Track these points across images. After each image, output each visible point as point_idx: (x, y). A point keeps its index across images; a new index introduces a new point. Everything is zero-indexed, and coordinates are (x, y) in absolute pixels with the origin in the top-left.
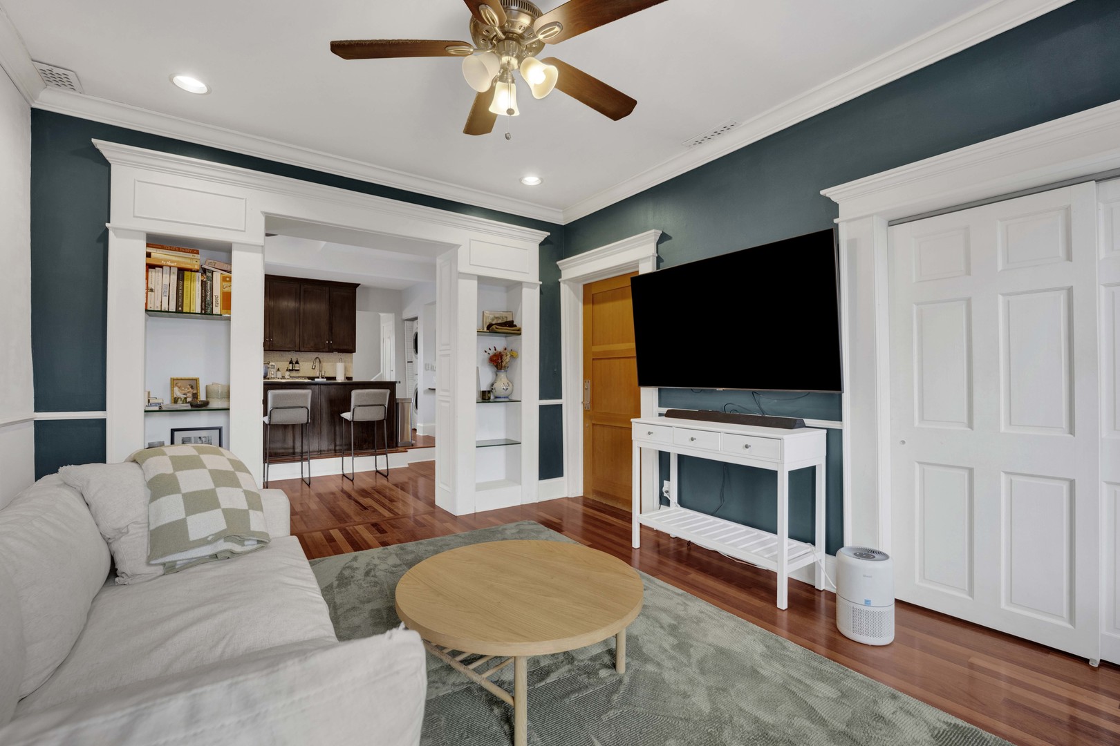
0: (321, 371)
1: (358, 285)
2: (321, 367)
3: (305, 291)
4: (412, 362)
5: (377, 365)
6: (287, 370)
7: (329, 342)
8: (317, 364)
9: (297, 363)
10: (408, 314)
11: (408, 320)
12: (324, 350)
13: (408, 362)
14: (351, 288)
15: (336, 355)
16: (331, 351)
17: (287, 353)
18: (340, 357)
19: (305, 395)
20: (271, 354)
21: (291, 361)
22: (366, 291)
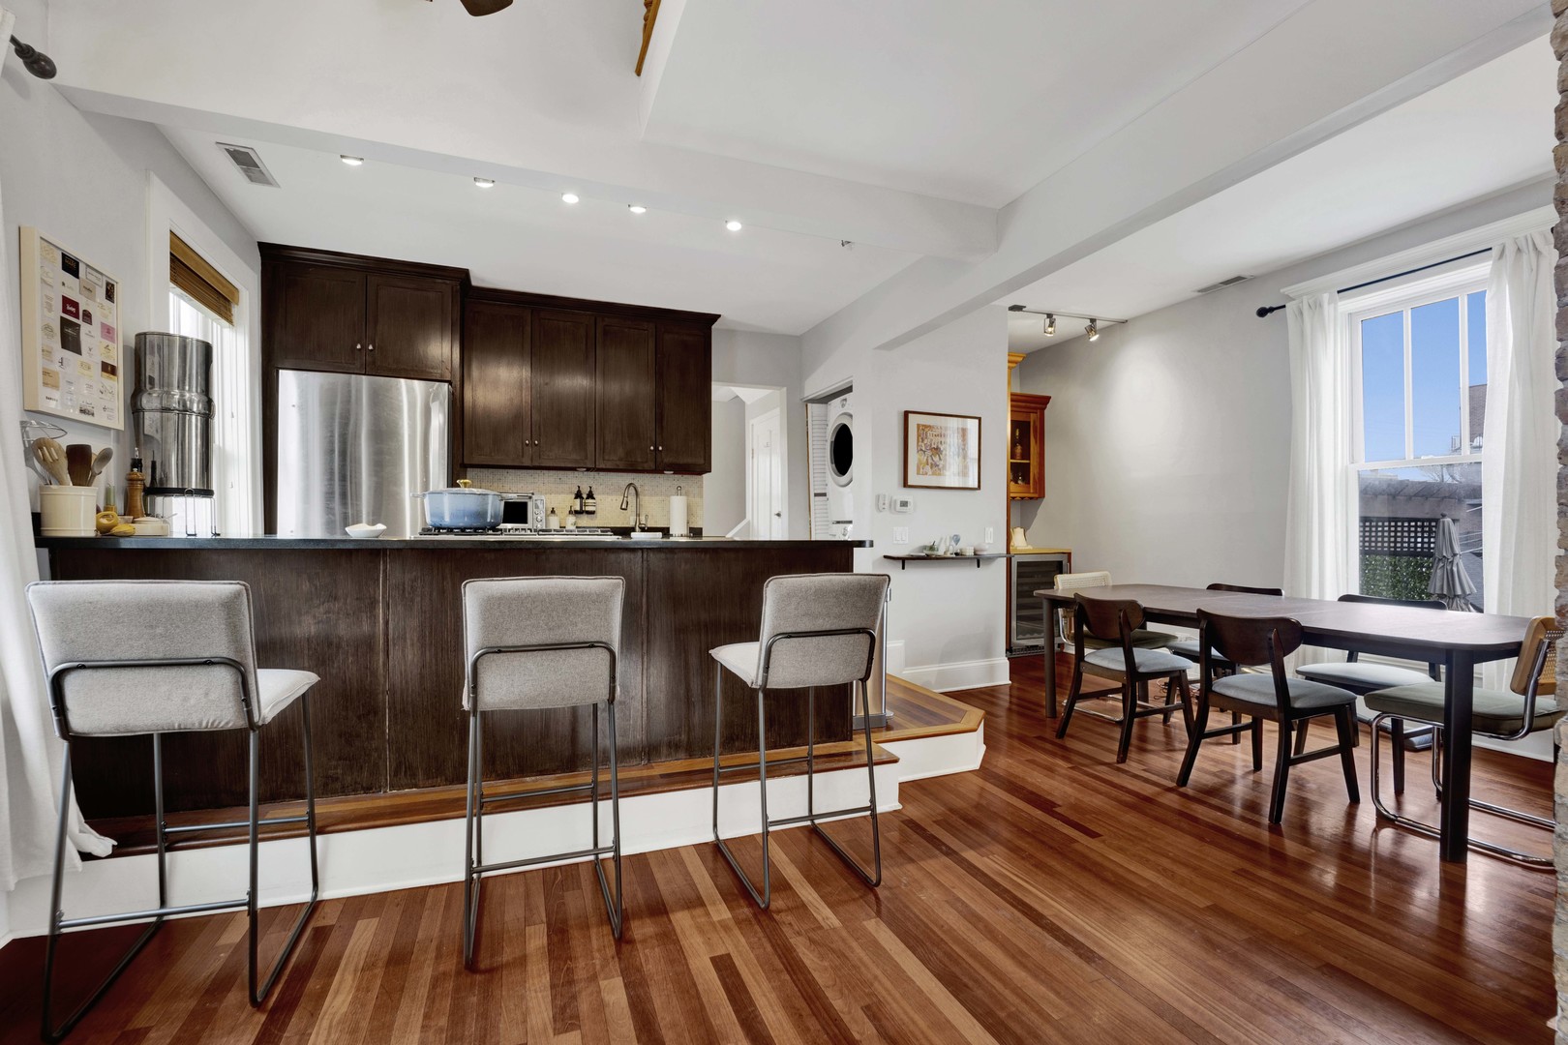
0: (638, 515)
1: (715, 318)
2: (638, 506)
3: (607, 333)
4: (824, 495)
5: (740, 504)
6: (570, 512)
7: (656, 449)
8: (632, 499)
9: (590, 496)
10: (818, 383)
11: (814, 401)
12: (646, 466)
13: (816, 495)
14: (704, 323)
15: (667, 481)
16: (658, 470)
17: (570, 474)
18: (677, 484)
19: (601, 599)
20: (537, 476)
21: (579, 491)
22: (731, 333)
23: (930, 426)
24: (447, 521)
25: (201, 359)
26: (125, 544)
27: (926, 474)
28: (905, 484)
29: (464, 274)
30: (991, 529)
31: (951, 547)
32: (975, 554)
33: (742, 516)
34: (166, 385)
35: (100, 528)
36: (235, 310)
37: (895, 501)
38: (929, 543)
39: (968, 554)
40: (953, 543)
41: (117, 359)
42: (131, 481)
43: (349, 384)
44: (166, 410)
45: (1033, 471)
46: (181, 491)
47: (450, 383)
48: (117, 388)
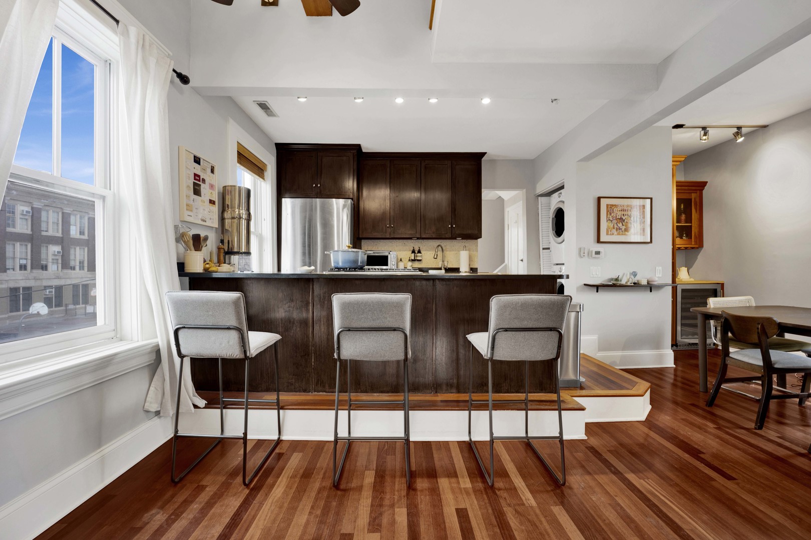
0: (443, 261)
1: (483, 154)
2: (443, 257)
3: (425, 168)
4: (549, 249)
5: (500, 256)
6: (409, 260)
7: (452, 226)
8: (440, 253)
9: (419, 252)
10: (544, 186)
11: (542, 195)
12: (447, 236)
13: (544, 249)
14: (476, 159)
15: (458, 243)
16: (453, 237)
17: (409, 241)
18: (463, 244)
19: (399, 306)
20: (393, 242)
21: (414, 250)
22: (493, 161)
23: (615, 205)
24: (340, 265)
25: (246, 195)
26: (215, 275)
27: (613, 234)
28: (599, 241)
29: (358, 147)
30: (660, 268)
31: (631, 279)
32: (648, 283)
33: (503, 261)
34: (233, 207)
35: (206, 270)
36: (266, 174)
37: (592, 251)
38: (615, 277)
39: (643, 284)
40: (632, 277)
41: (215, 198)
42: (219, 249)
43: (312, 202)
44: (233, 218)
45: (694, 230)
46: (238, 253)
47: (352, 199)
48: (215, 209)
